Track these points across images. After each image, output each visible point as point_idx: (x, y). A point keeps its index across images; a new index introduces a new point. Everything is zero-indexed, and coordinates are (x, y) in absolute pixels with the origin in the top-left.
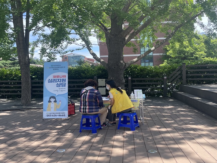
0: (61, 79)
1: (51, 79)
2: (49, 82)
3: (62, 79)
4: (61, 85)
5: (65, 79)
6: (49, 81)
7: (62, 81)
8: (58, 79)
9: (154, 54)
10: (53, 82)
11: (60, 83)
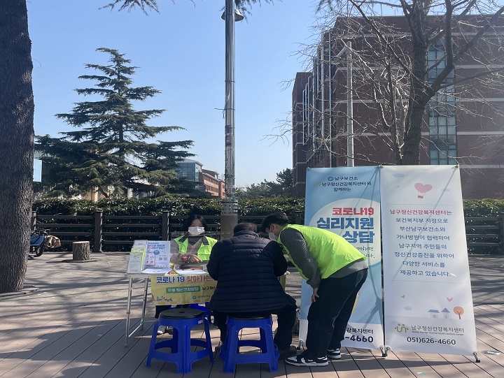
0: (357, 218)
4: (358, 238)
5: (372, 219)
6: (321, 223)
7: (360, 225)
10: (333, 227)
11: (356, 230)
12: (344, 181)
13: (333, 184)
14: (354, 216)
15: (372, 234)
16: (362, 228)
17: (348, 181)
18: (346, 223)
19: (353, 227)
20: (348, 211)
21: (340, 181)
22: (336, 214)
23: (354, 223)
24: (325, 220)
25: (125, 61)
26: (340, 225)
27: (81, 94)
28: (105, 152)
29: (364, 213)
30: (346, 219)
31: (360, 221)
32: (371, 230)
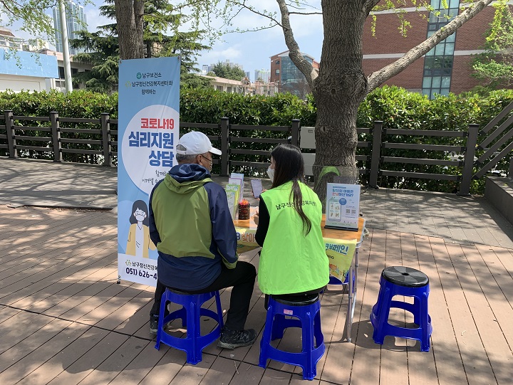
0: (161, 134)
1: (138, 133)
2: (131, 145)
3: (165, 134)
4: (161, 160)
5: (172, 134)
6: (132, 139)
7: (163, 142)
8: (155, 135)
9: (457, 53)
10: (142, 145)
11: (159, 149)
12: (150, 79)
13: (141, 84)
14: (158, 131)
15: (172, 155)
17: (153, 79)
18: (152, 139)
19: (157, 145)
20: (153, 123)
21: (147, 79)
22: (144, 127)
24: (135, 135)
26: (147, 142)
29: (166, 126)
30: (153, 134)
31: (163, 138)
32: (171, 150)
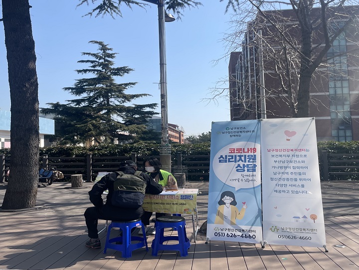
1: (226, 156)
5: (255, 156)
8: (241, 156)
10: (229, 161)
11: (244, 163)
12: (236, 130)
13: (229, 133)
14: (243, 154)
15: (255, 166)
16: (249, 161)
17: (239, 130)
18: (238, 158)
19: (242, 161)
20: (239, 150)
21: (234, 130)
22: (231, 152)
23: (243, 158)
24: (224, 157)
25: (109, 49)
26: (234, 160)
27: (80, 73)
28: (97, 113)
29: (250, 151)
30: (238, 156)
31: (247, 157)
32: (254, 163)
